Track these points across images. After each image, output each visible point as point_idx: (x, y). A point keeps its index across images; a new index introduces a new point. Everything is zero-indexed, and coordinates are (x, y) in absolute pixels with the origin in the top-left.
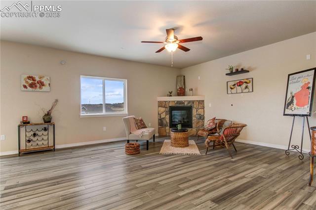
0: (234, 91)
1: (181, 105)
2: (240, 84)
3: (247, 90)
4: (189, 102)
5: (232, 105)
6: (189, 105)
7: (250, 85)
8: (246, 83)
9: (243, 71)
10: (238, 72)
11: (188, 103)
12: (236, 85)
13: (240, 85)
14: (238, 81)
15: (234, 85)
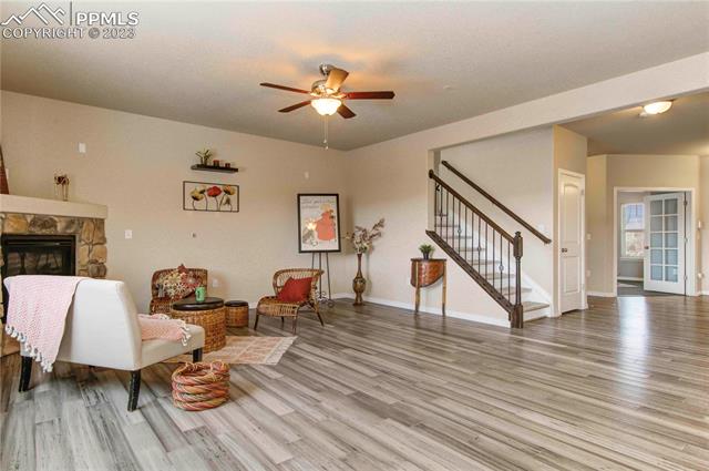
0: (200, 205)
1: (44, 231)
2: (215, 192)
3: (227, 208)
4: (71, 221)
5: (194, 235)
6: (70, 231)
7: (233, 198)
8: (227, 192)
9: (228, 168)
10: (216, 167)
11: (68, 227)
12: (206, 193)
13: (215, 196)
14: (211, 186)
15: (202, 192)
